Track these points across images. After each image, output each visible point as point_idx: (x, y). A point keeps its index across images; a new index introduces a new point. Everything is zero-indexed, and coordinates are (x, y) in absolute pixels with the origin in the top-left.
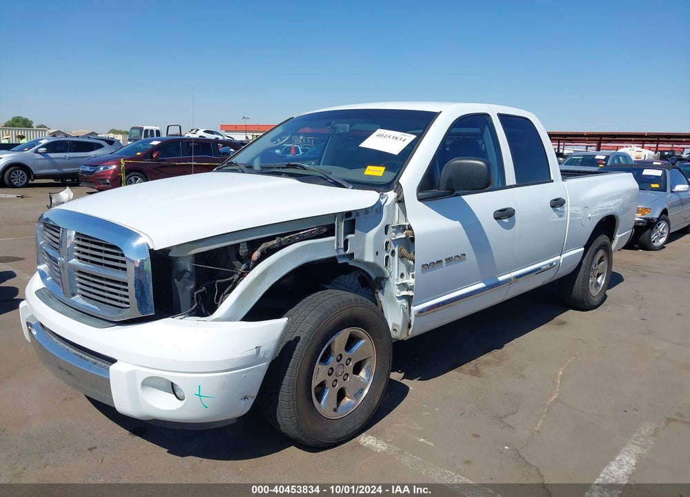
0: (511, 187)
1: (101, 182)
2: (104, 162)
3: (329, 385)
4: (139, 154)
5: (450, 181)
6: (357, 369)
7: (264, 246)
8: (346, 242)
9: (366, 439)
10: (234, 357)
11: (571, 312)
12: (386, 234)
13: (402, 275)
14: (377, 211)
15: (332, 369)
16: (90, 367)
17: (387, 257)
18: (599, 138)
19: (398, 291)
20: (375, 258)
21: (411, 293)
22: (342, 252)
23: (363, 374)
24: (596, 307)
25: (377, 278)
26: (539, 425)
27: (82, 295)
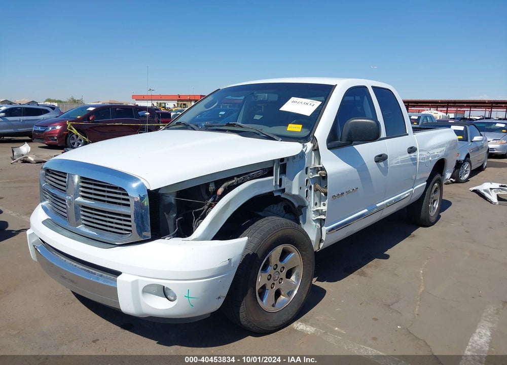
0: (384, 139)
1: (50, 139)
2: (52, 123)
3: (268, 287)
4: (79, 117)
5: (350, 134)
6: (289, 275)
7: (225, 184)
8: (281, 180)
9: (298, 325)
10: (212, 267)
11: (421, 228)
12: (306, 174)
13: (316, 204)
14: (300, 157)
15: (270, 275)
16: (98, 279)
17: (307, 190)
18: (446, 104)
19: (314, 215)
20: (299, 192)
21: (323, 217)
22: (279, 188)
23: (293, 278)
24: (433, 224)
25: (299, 206)
26: (417, 310)
27: (85, 225)
